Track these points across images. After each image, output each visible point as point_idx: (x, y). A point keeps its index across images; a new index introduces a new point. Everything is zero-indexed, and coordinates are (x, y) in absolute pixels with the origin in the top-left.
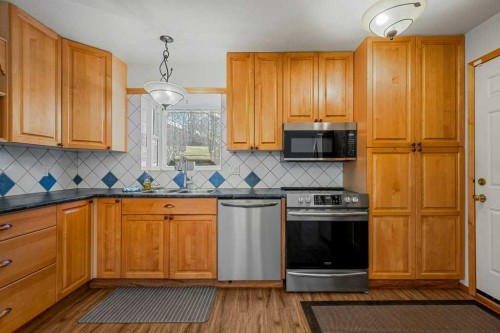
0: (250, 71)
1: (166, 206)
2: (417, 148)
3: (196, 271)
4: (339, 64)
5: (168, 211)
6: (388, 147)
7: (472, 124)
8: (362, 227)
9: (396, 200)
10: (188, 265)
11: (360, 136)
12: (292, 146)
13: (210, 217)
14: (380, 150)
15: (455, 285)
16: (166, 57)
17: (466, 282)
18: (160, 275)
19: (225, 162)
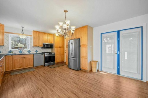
0: (38, 34)
2: (60, 47)
3: (30, 66)
4: (51, 35)
6: (57, 47)
8: (54, 57)
9: (58, 53)
10: (28, 65)
11: (54, 45)
12: (45, 46)
13: (32, 57)
16: (23, 30)
18: (22, 68)
19: (31, 48)
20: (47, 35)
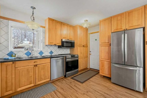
0: (54, 25)
1: (35, 62)
3: (45, 80)
4: (71, 28)
5: (35, 64)
7: (89, 43)
9: (81, 55)
10: (42, 79)
11: (75, 43)
12: (64, 45)
13: (48, 64)
14: (80, 46)
15: (87, 68)
16: (33, 14)
17: (88, 68)
18: (32, 85)
19: (43, 48)
20: (66, 27)
